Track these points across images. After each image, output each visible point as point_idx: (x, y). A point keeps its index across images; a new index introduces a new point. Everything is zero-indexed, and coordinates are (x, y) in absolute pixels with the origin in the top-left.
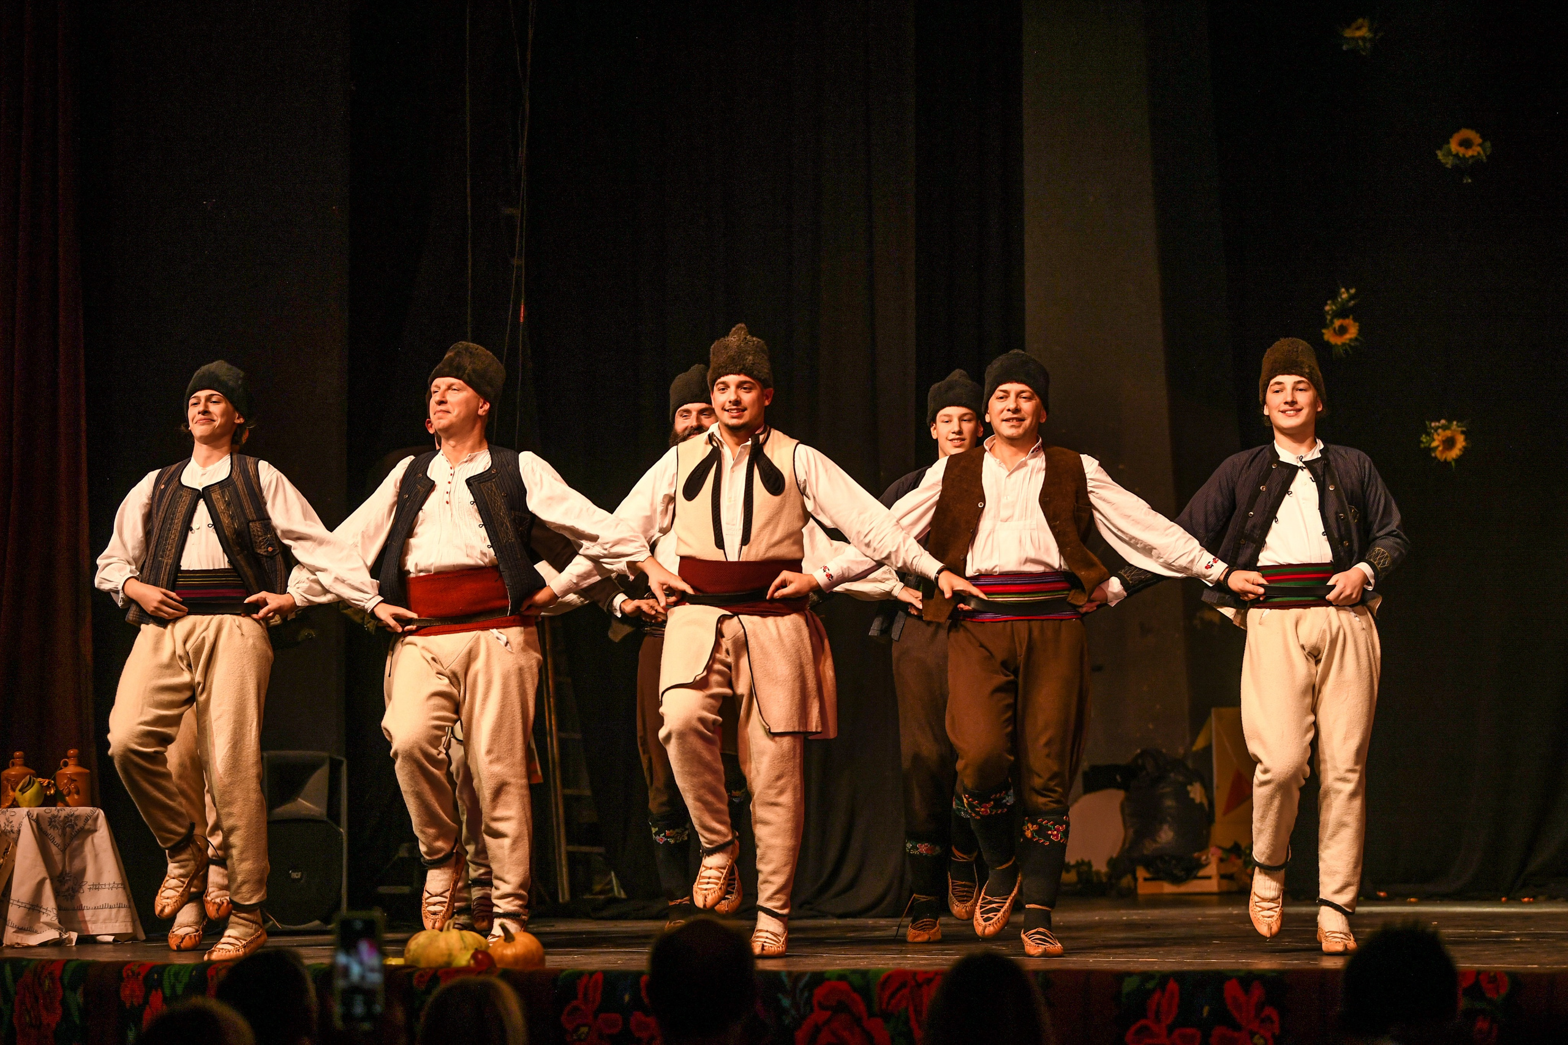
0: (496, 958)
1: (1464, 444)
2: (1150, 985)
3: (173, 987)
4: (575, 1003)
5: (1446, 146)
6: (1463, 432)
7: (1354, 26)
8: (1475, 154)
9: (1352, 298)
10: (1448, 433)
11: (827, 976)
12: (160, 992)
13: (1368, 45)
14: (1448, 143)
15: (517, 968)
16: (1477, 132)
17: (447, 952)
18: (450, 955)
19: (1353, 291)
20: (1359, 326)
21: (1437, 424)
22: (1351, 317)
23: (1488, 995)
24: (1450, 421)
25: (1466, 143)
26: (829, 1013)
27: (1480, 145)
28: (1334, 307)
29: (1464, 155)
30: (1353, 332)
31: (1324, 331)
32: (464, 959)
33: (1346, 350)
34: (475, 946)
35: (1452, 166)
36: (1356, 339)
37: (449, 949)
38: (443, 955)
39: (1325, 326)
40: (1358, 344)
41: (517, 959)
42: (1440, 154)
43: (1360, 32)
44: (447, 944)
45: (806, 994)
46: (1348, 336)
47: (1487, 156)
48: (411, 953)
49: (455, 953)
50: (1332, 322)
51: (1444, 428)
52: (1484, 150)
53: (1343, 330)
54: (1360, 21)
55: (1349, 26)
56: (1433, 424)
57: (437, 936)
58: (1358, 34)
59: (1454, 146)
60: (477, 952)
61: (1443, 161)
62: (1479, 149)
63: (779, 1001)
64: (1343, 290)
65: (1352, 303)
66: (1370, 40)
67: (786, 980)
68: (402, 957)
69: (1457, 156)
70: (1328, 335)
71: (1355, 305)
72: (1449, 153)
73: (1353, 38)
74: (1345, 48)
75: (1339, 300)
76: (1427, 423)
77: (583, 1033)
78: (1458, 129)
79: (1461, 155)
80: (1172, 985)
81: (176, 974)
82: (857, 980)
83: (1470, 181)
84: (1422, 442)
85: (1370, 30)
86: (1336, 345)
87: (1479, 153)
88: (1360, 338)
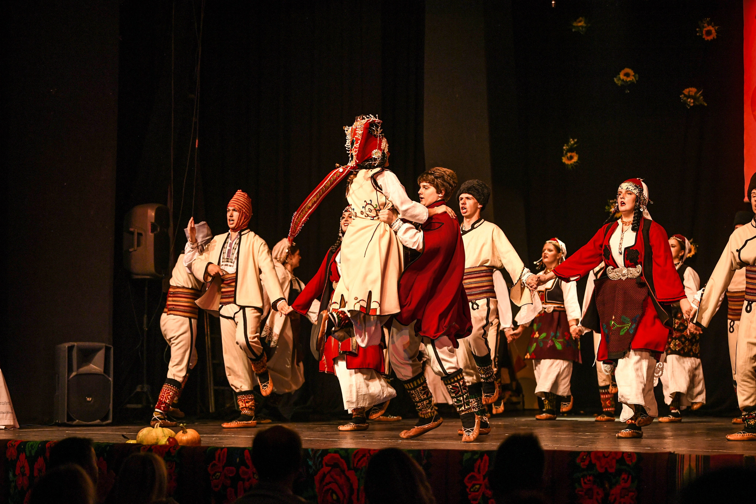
0: (178, 441)
2: (476, 457)
3: (30, 452)
4: (214, 462)
5: (618, 76)
7: (578, 20)
8: (631, 80)
9: (575, 143)
11: (329, 451)
12: (24, 454)
13: (584, 29)
14: (619, 74)
15: (188, 445)
16: (632, 70)
17: (155, 438)
18: (157, 439)
19: (576, 140)
20: (579, 156)
21: (613, 201)
22: (575, 152)
23: (627, 463)
25: (627, 75)
26: (330, 468)
27: (633, 76)
28: (568, 147)
29: (626, 81)
30: (575, 159)
31: (563, 158)
32: (164, 441)
33: (572, 167)
34: (169, 435)
35: (622, 85)
36: (577, 162)
37: (157, 437)
38: (154, 439)
39: (563, 156)
40: (577, 164)
41: (188, 441)
42: (615, 80)
44: (156, 433)
45: (320, 459)
46: (573, 161)
47: (636, 81)
48: (140, 438)
49: (159, 438)
50: (566, 154)
52: (635, 78)
53: (571, 158)
54: (581, 18)
55: (575, 21)
56: (611, 201)
57: (152, 430)
58: (580, 24)
59: (622, 76)
60: (170, 437)
61: (617, 82)
62: (633, 77)
63: (308, 462)
64: (571, 140)
65: (576, 145)
66: (585, 27)
67: (311, 453)
68: (135, 439)
69: (623, 80)
70: (564, 160)
71: (576, 147)
72: (620, 79)
73: (577, 26)
74: (573, 30)
75: (570, 144)
76: (608, 200)
77: (218, 476)
78: (623, 68)
79: (625, 80)
80: (486, 457)
81: (32, 446)
82: (342, 452)
83: (628, 92)
84: (606, 209)
85: (585, 23)
86: (568, 164)
87: (633, 79)
88: (579, 162)
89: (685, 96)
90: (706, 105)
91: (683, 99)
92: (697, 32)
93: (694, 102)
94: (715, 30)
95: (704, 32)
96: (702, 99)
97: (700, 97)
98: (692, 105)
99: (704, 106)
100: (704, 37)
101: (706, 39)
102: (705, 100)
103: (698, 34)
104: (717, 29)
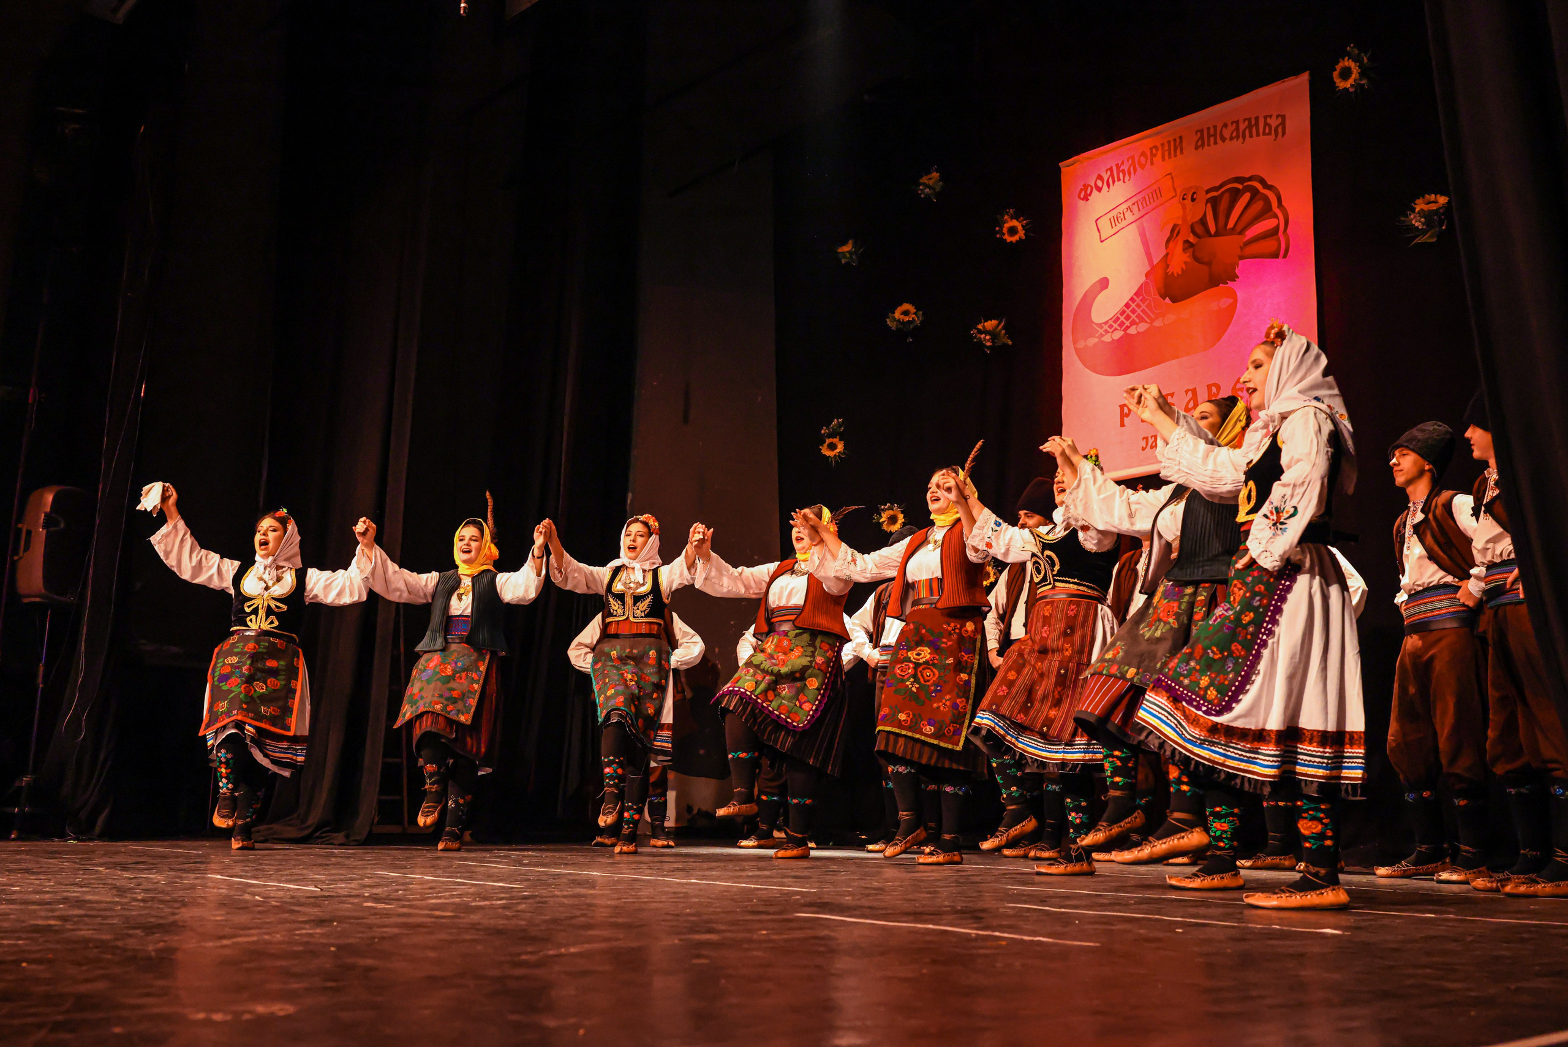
1: (903, 520)
5: (892, 316)
6: (902, 512)
7: (844, 245)
8: (911, 319)
9: (840, 425)
10: (891, 512)
13: (854, 257)
14: (894, 313)
16: (914, 305)
20: (845, 444)
21: (886, 507)
22: (841, 438)
24: (892, 504)
25: (906, 313)
27: (915, 313)
28: (828, 431)
29: (904, 321)
30: (840, 447)
31: (822, 447)
33: (837, 462)
35: (898, 329)
36: (845, 454)
40: (847, 457)
42: (888, 320)
43: (847, 248)
46: (838, 450)
50: (826, 441)
51: (891, 508)
52: (918, 318)
53: (834, 446)
54: (849, 240)
55: (841, 245)
56: (882, 507)
59: (897, 314)
61: (891, 326)
62: (914, 316)
64: (834, 419)
65: (841, 428)
66: (857, 254)
69: (899, 320)
70: (823, 449)
71: (842, 430)
72: (894, 319)
73: (843, 253)
74: (842, 261)
75: (832, 425)
76: (877, 507)
78: (901, 304)
79: (901, 320)
83: (911, 340)
84: (873, 519)
85: (853, 248)
86: (828, 456)
87: (914, 320)
88: (847, 453)
89: (980, 332)
90: (1010, 343)
91: (976, 336)
92: (998, 232)
93: (993, 340)
94: (1022, 226)
95: (1005, 230)
96: (1005, 334)
97: (1000, 331)
98: (988, 344)
99: (1007, 345)
100: (1006, 237)
101: (1008, 241)
102: (1008, 338)
103: (998, 236)
104: (1027, 224)
